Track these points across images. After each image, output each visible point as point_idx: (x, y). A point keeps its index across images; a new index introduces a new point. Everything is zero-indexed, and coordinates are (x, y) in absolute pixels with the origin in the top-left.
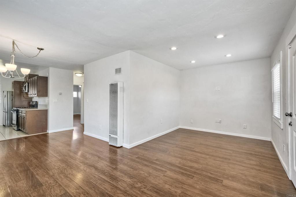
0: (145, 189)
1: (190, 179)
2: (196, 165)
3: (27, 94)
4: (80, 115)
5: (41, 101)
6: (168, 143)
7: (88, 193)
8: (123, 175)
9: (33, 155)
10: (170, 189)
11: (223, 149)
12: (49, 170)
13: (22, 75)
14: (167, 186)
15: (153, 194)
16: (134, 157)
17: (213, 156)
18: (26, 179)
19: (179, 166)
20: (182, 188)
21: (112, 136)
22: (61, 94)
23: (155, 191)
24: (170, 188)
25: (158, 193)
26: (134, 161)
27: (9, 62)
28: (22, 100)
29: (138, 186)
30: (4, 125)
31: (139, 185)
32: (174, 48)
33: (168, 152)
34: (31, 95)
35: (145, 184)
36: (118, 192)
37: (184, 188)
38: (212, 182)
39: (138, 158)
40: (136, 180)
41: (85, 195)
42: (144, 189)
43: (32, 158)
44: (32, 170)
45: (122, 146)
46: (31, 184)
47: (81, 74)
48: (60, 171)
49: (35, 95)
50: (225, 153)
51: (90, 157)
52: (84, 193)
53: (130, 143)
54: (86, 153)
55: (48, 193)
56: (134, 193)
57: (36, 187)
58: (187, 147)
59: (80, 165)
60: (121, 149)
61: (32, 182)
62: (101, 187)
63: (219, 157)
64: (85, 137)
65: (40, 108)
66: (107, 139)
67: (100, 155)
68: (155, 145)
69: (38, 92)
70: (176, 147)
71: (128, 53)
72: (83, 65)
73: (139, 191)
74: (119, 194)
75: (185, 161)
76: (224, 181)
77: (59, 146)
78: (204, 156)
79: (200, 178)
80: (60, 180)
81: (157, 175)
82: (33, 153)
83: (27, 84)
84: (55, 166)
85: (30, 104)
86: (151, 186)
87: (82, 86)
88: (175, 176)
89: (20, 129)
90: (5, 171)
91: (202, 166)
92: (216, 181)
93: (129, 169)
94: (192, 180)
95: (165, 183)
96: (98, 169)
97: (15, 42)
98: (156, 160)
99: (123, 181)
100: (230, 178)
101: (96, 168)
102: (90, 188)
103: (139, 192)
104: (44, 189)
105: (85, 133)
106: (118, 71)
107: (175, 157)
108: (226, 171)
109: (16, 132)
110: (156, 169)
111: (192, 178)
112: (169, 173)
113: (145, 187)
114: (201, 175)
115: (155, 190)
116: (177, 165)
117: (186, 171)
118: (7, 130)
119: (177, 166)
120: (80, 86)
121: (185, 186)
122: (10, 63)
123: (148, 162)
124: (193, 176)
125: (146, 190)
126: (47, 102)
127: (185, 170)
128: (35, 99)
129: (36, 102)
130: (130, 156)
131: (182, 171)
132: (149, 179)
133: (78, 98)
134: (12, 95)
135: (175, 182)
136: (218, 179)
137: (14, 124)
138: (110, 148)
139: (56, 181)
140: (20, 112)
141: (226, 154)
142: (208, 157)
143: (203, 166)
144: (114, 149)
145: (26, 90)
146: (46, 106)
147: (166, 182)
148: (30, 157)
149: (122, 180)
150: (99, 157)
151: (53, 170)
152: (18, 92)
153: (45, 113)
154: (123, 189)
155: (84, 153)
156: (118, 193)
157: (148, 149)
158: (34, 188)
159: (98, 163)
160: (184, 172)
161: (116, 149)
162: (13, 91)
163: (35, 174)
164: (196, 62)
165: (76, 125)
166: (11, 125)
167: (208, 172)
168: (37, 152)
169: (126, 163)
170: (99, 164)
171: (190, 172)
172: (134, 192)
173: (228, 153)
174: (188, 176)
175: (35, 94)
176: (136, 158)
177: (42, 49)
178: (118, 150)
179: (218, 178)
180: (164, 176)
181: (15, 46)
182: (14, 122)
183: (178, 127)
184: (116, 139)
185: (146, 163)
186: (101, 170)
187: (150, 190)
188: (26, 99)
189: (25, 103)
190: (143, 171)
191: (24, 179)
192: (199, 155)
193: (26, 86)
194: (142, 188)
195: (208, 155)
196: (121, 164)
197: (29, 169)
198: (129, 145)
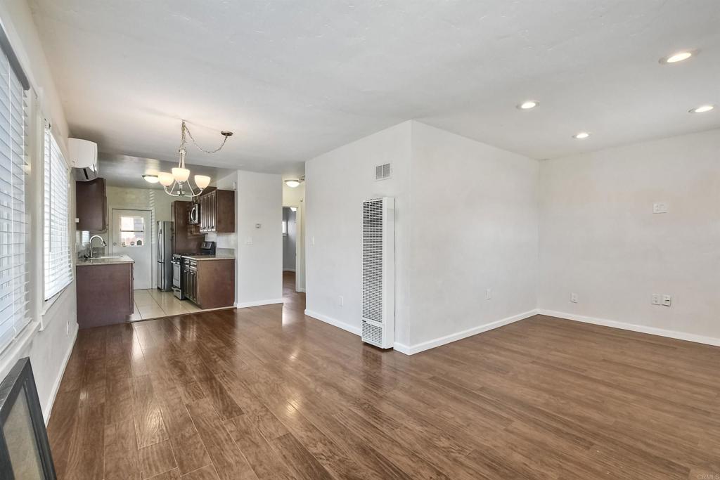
0: (460, 453)
1: (581, 449)
2: (596, 416)
3: (197, 226)
4: (295, 273)
5: (222, 242)
6: (508, 350)
7: (331, 443)
8: (404, 415)
9: (215, 349)
10: (525, 464)
11: (681, 380)
12: (249, 385)
13: (197, 190)
14: (517, 458)
15: (482, 470)
16: (425, 376)
17: (647, 396)
18: (213, 396)
19: (547, 411)
20: (560, 467)
21: (369, 322)
22: (258, 227)
23: (485, 464)
24: (527, 464)
25: (496, 470)
26: (425, 385)
27: (176, 165)
28: (189, 238)
29: (442, 445)
30: (158, 288)
31: (444, 443)
32: (528, 105)
33: (511, 374)
34: (204, 228)
35: (459, 444)
36: (397, 450)
37: (565, 469)
38: (652, 469)
39: (433, 379)
40: (435, 430)
41: (326, 445)
42: (457, 455)
43: (215, 357)
44: (219, 379)
45: (392, 349)
46: (221, 405)
47: (297, 181)
48: (269, 387)
49: (213, 230)
50: (689, 394)
51: (325, 366)
52: (323, 441)
53: (412, 343)
54: (315, 355)
55: (254, 429)
56: (435, 461)
57: (231, 415)
58: (563, 365)
59: (306, 380)
60: (390, 353)
61: (223, 404)
62: (358, 435)
63: (671, 403)
64: (307, 320)
65: (220, 255)
66: (357, 330)
67: (347, 365)
68: (473, 352)
69: (218, 222)
70: (533, 362)
71: (407, 126)
72: (304, 163)
73: (447, 456)
74: (400, 457)
75: (562, 402)
76: (692, 471)
77: (262, 337)
78: (617, 393)
79: (611, 451)
80: (272, 406)
81: (488, 426)
82: (214, 346)
83: (197, 207)
84: (259, 376)
85: (202, 247)
86: (476, 451)
87: (297, 208)
88: (538, 435)
89: (188, 297)
90: (175, 376)
91: (614, 420)
92: (667, 466)
93: (415, 402)
94: (587, 452)
95: (512, 449)
96: (346, 394)
97: (186, 124)
98: (482, 389)
99: (406, 427)
100: (714, 467)
101: (342, 392)
102: (335, 433)
103: (445, 459)
104: (246, 420)
105: (308, 312)
106: (383, 171)
107: (533, 387)
108: (699, 445)
109: (180, 302)
110: (482, 411)
111: (588, 448)
112: (518, 425)
113: (459, 450)
114: (613, 442)
115: (487, 461)
116: (539, 407)
117: (568, 426)
118: (165, 297)
119: (539, 409)
120: (293, 209)
121: (568, 465)
122: (177, 167)
123: (462, 392)
124: (592, 444)
125: (463, 456)
126: (232, 243)
127: (566, 424)
128: (212, 237)
129: (213, 243)
130: (414, 372)
131: (554, 424)
132: (469, 433)
133: (287, 234)
134: (172, 230)
135: (538, 451)
136: (673, 464)
137: (176, 287)
138: (364, 350)
139: (265, 407)
140: (187, 264)
141: (696, 396)
142: (631, 397)
143: (619, 420)
144: (373, 353)
145: (195, 219)
146: (231, 251)
147: (514, 447)
148: (212, 354)
149: (402, 424)
150: (344, 368)
151: (256, 385)
152: (182, 222)
153: (230, 265)
154: (406, 446)
155: (313, 356)
156: (397, 454)
157: (457, 362)
158: (228, 414)
159: (344, 380)
160: (560, 426)
161: (379, 353)
162: (173, 220)
163: (226, 388)
164: (590, 135)
165: (286, 294)
166: (170, 288)
167: (637, 440)
168: (222, 345)
169: (407, 387)
170: (346, 382)
171: (580, 432)
172: (434, 456)
173: (700, 394)
174: (576, 440)
175: (213, 228)
176: (430, 379)
177: (229, 134)
178: (384, 356)
179: (673, 461)
180: (507, 430)
181: (186, 132)
182: (177, 282)
183: (533, 311)
184: (378, 331)
185: (453, 392)
186: (351, 396)
187: (475, 459)
188: (196, 237)
189: (193, 245)
190: (452, 413)
191: (208, 395)
192: (603, 389)
193: (195, 210)
194: (452, 452)
195: (632, 392)
196: (394, 389)
197: (214, 378)
198: (409, 348)
